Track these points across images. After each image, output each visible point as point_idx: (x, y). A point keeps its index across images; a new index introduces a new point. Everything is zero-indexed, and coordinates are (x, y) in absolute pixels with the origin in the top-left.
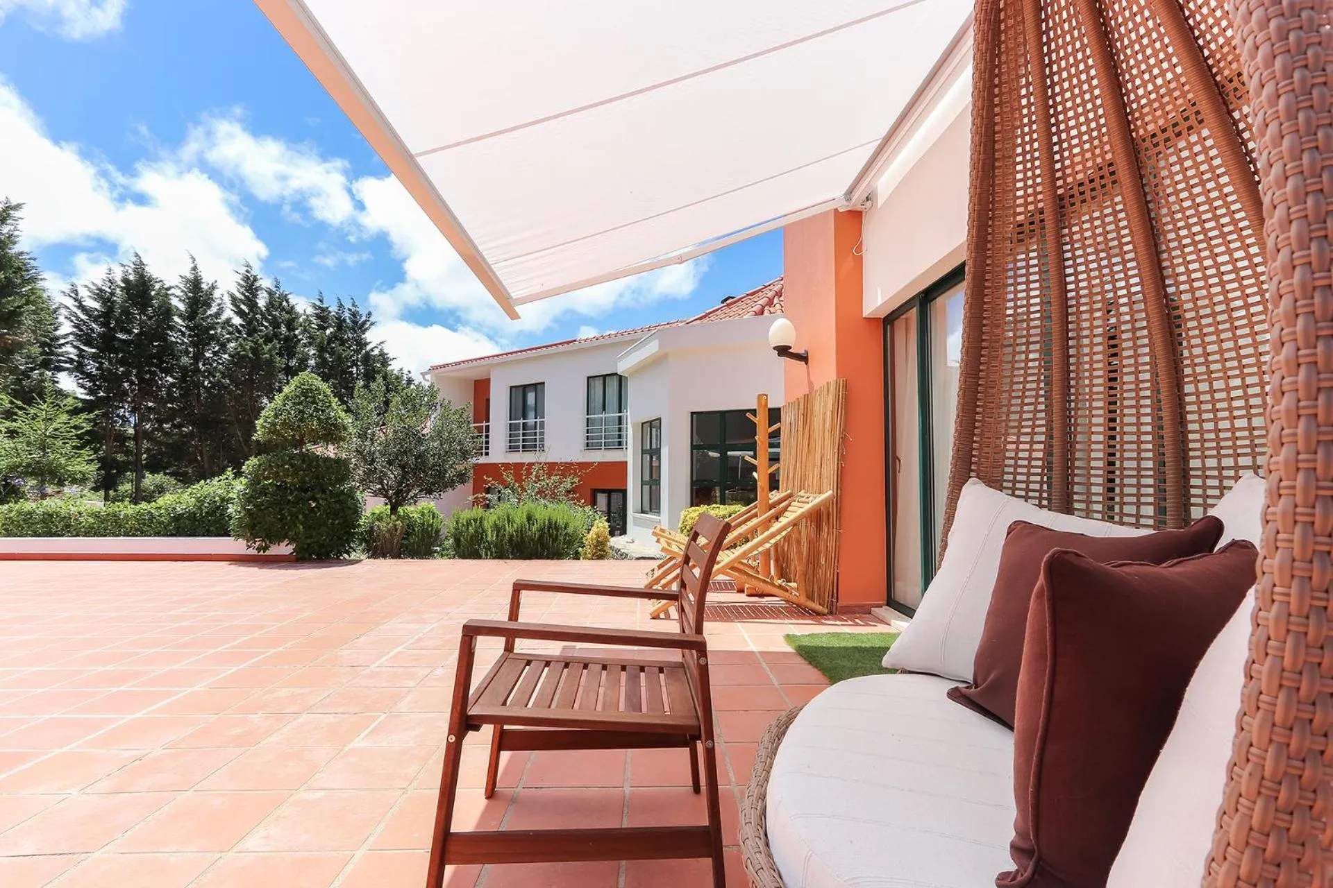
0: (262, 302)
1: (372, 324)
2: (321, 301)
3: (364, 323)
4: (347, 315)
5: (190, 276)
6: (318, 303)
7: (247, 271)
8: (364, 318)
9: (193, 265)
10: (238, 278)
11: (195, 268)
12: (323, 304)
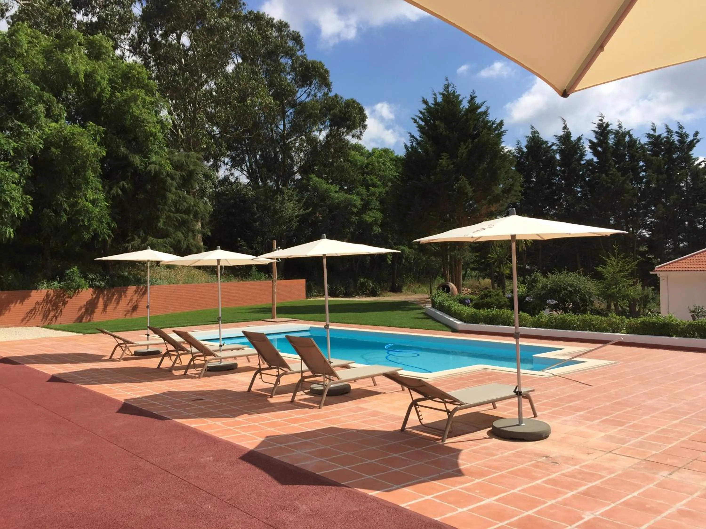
0: (611, 141)
1: (698, 141)
2: (654, 130)
3: (692, 142)
4: (675, 138)
5: (561, 133)
6: (652, 132)
7: (601, 120)
8: (691, 138)
9: (564, 125)
10: (594, 127)
11: (565, 127)
12: (655, 132)
